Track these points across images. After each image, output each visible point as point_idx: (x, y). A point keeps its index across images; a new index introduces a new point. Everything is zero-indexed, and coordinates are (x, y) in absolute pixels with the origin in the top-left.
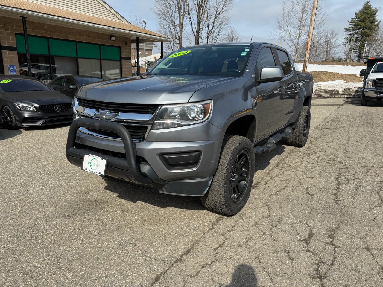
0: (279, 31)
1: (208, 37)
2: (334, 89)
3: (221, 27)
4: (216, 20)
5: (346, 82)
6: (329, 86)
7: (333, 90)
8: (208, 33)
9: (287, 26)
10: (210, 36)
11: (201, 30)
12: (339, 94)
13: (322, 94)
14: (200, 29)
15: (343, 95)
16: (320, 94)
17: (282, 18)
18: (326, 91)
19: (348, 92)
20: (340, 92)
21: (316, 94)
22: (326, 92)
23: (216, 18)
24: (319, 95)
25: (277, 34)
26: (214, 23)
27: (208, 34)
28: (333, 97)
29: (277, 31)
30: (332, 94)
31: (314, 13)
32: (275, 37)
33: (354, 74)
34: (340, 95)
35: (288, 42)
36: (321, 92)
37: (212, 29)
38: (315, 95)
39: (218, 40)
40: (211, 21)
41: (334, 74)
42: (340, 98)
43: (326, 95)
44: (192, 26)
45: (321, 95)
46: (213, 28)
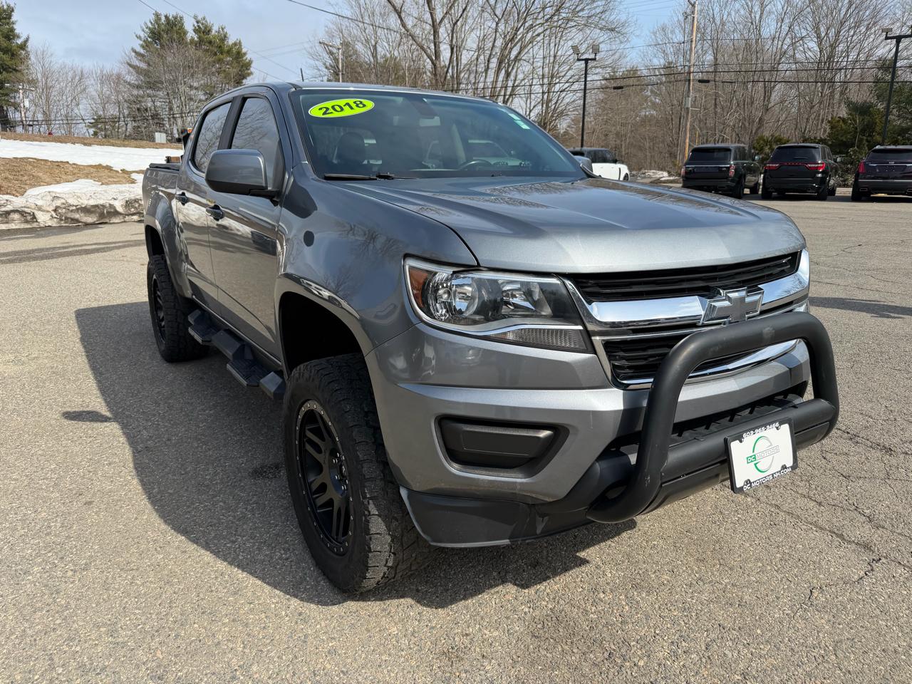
2: (101, 202)
5: (103, 184)
6: (79, 194)
7: (102, 205)
12: (121, 214)
13: (77, 216)
15: (128, 215)
16: (72, 217)
18: (85, 208)
19: (135, 208)
20: (120, 209)
21: (63, 218)
22: (87, 210)
24: (72, 219)
28: (108, 221)
30: (102, 215)
33: (105, 165)
34: (121, 217)
36: (72, 211)
38: (61, 220)
41: (59, 164)
42: (124, 224)
43: (90, 219)
45: (77, 221)
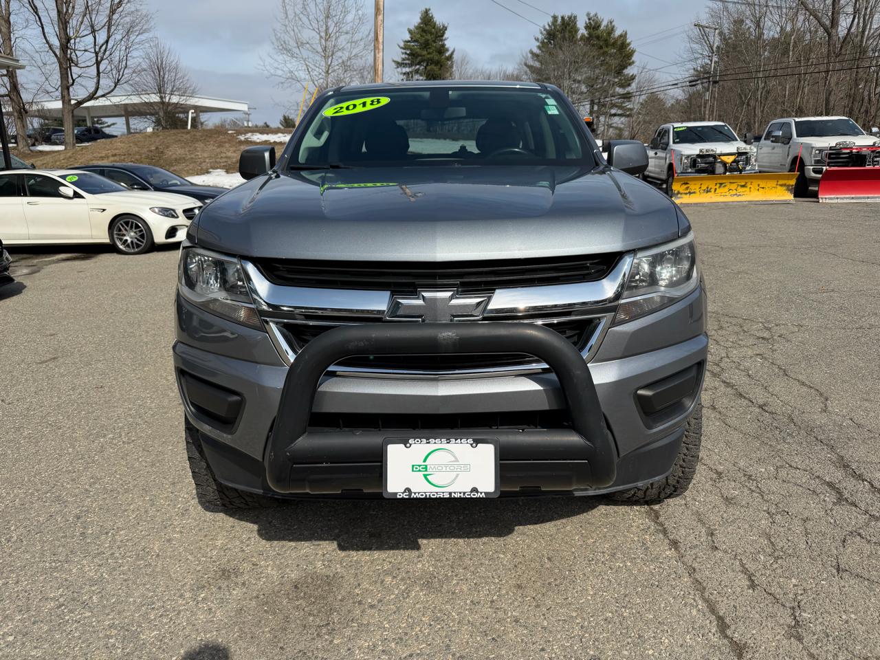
0: (280, 58)
1: (98, 63)
3: (131, 39)
4: (115, 17)
8: (97, 50)
9: (298, 47)
10: (102, 59)
11: (72, 41)
14: (68, 40)
17: (284, 28)
23: (113, 12)
25: (276, 65)
26: (109, 24)
27: (97, 54)
29: (275, 57)
31: (380, 22)
32: (272, 71)
35: (305, 84)
37: (107, 42)
39: (126, 71)
40: (101, 19)
44: (43, 28)
46: (109, 37)
